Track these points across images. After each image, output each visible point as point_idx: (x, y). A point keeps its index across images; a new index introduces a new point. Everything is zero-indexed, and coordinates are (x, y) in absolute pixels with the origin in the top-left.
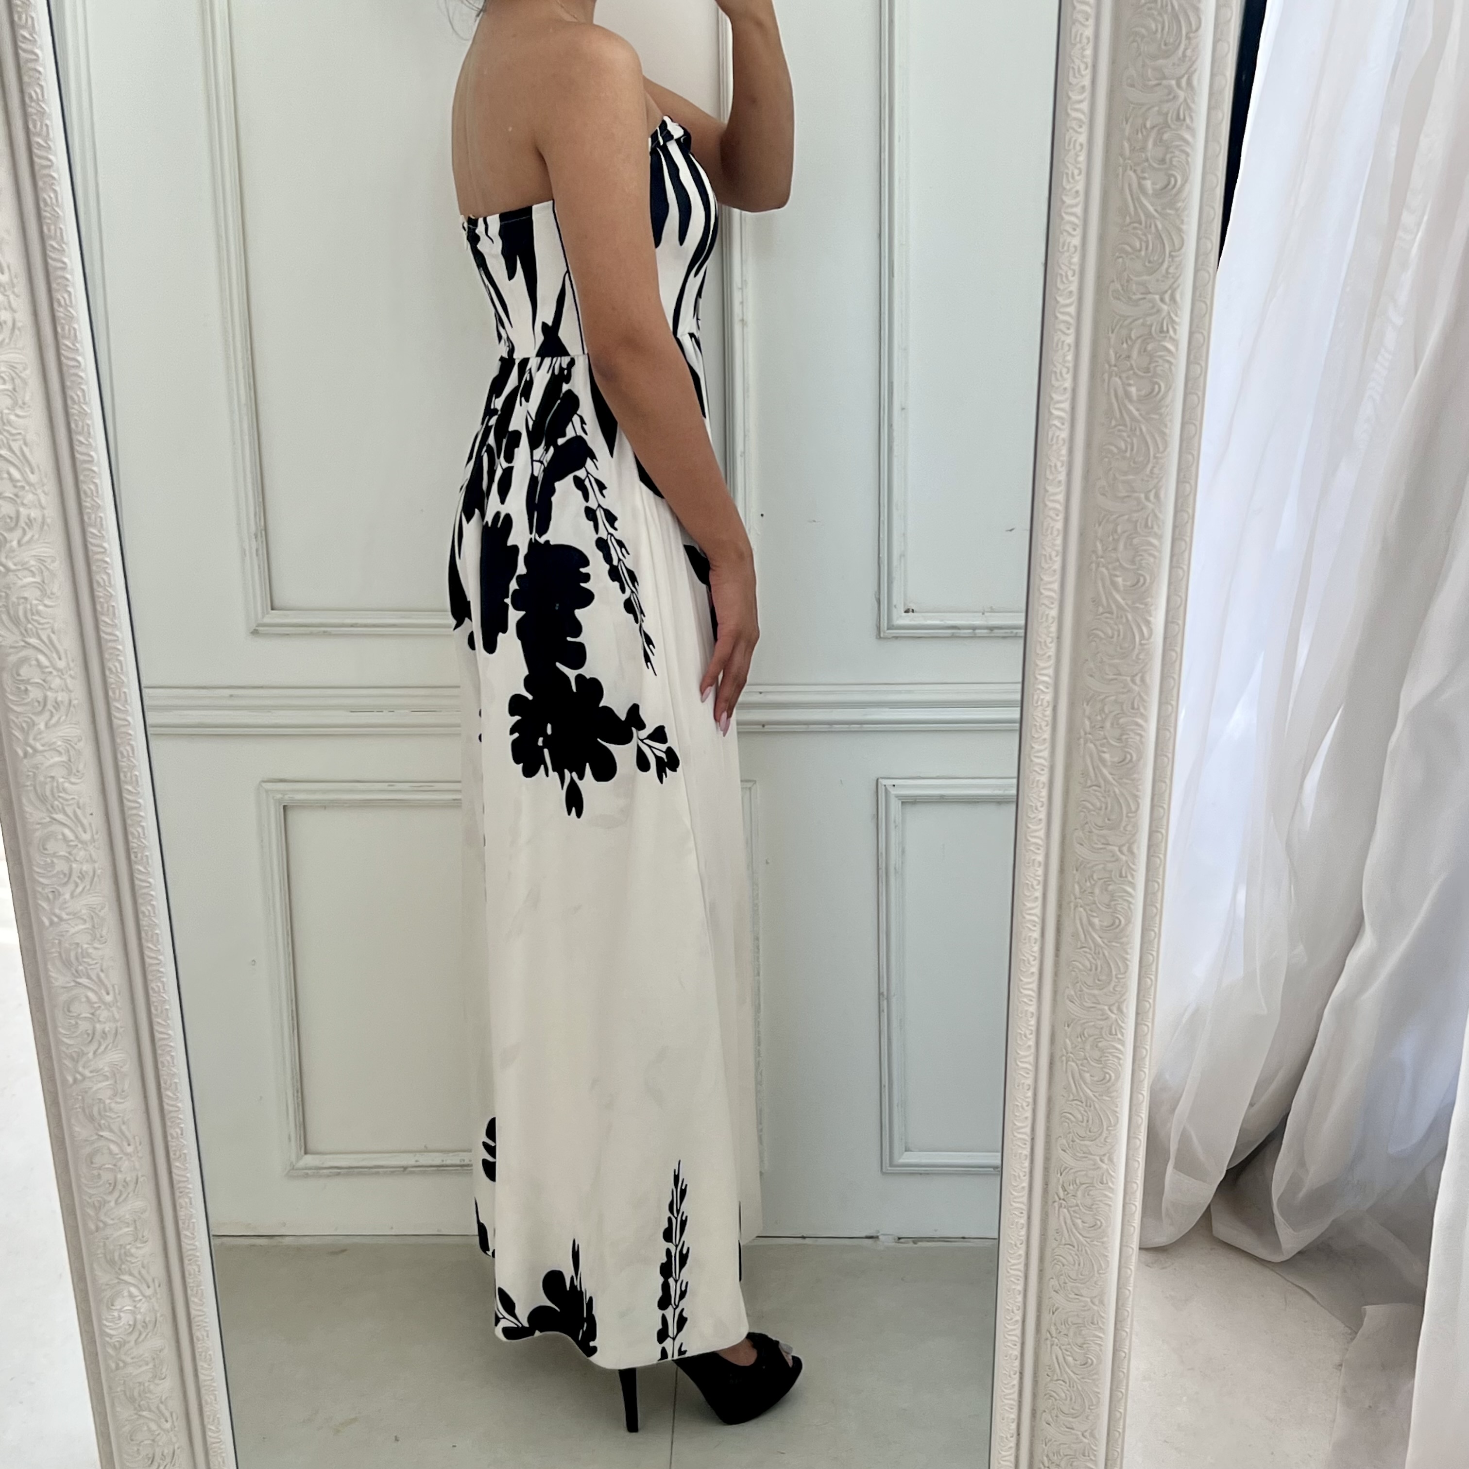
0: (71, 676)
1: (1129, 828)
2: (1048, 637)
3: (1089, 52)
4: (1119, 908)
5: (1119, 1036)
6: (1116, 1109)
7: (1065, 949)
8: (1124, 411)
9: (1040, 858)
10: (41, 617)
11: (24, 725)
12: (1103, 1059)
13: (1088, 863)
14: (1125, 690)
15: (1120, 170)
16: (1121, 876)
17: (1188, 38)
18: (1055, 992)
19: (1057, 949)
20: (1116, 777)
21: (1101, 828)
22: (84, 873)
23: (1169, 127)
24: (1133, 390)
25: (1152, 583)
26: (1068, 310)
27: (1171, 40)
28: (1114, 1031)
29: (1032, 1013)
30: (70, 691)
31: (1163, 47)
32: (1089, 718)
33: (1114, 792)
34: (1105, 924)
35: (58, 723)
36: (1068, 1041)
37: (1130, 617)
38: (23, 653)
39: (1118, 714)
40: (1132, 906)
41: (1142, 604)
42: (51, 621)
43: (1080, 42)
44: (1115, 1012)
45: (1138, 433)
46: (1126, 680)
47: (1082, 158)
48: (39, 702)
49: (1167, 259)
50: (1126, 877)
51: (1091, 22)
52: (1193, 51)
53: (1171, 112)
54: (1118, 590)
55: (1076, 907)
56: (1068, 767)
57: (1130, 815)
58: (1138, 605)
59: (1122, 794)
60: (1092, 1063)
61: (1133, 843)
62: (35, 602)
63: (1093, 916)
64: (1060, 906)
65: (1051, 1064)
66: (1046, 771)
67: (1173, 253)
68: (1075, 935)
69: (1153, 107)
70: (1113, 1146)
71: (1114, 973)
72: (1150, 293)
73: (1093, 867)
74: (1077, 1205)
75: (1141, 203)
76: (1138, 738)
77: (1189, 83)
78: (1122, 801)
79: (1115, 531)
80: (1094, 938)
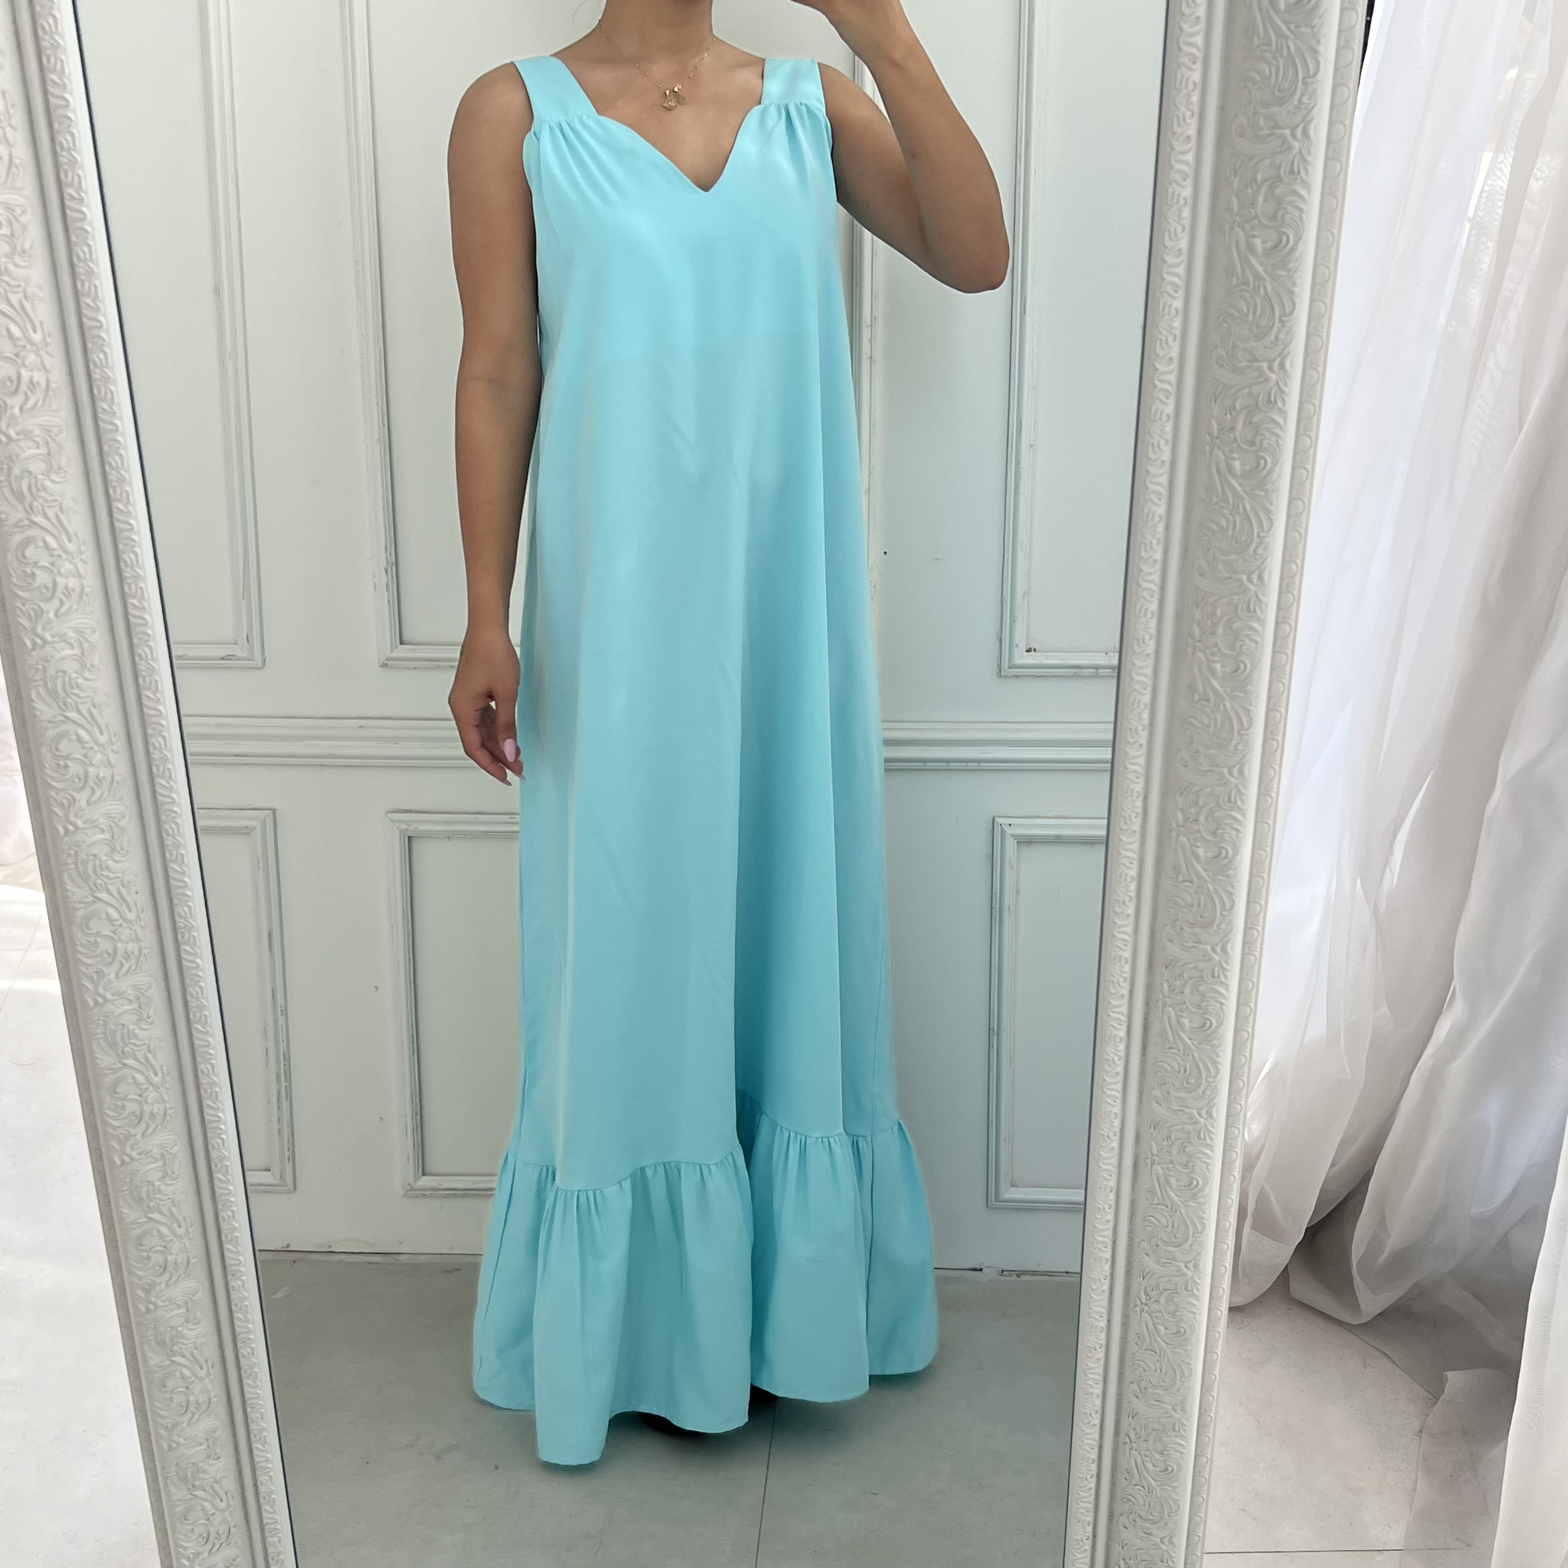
79: (1213, 614)
80: (1183, 1040)
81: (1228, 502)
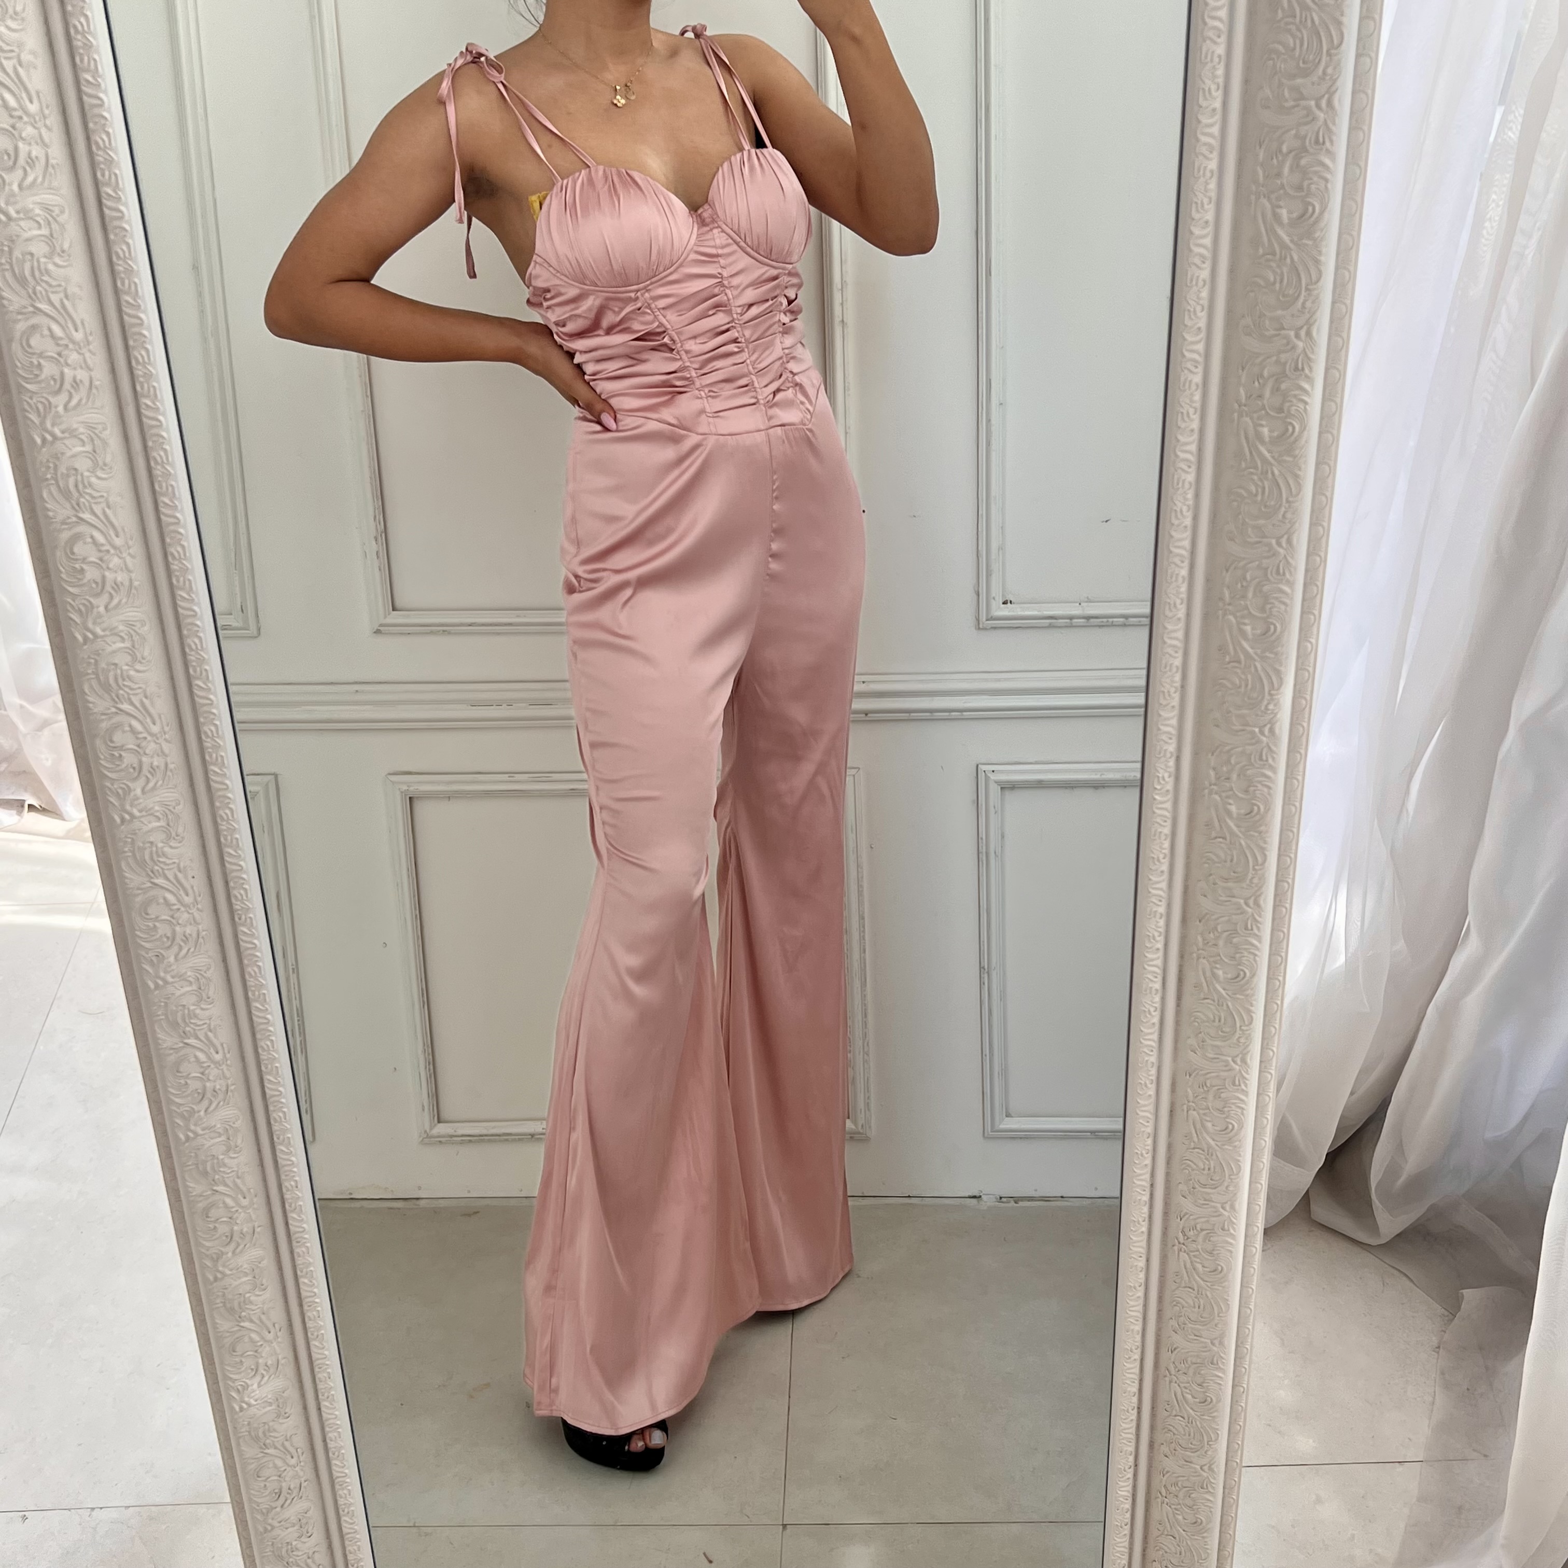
0: (165, 739)
1: (1255, 881)
2: (1172, 686)
3: (1220, 72)
4: (1244, 960)
5: (1243, 1087)
6: (1239, 1158)
7: (1187, 1000)
8: (1254, 453)
9: (1162, 910)
10: (133, 682)
11: (120, 791)
12: (1226, 1109)
13: (1213, 915)
14: (1254, 741)
15: (1253, 197)
16: (1246, 929)
17: (1329, 54)
18: (1176, 1041)
19: (1179, 998)
20: (1243, 830)
21: (1226, 880)
22: (188, 936)
23: (1307, 151)
24: (1265, 431)
25: (1282, 632)
26: (1195, 347)
27: (1311, 57)
28: (1238, 1082)
29: (1153, 1063)
30: (166, 756)
31: (1301, 65)
32: (1214, 769)
33: (1241, 844)
34: (1229, 976)
35: (154, 788)
36: (1189, 1090)
37: (1258, 665)
38: (117, 719)
39: (1246, 765)
40: (1257, 958)
41: (1271, 652)
42: (143, 686)
43: (1212, 61)
44: (1239, 1062)
45: (1270, 475)
46: (1254, 732)
47: (1212, 186)
48: (134, 768)
49: (1303, 293)
50: (1252, 929)
51: (1223, 39)
52: (1335, 68)
53: (1309, 135)
54: (1246, 639)
55: (1198, 958)
56: (1191, 818)
57: (1256, 867)
58: (1268, 654)
59: (1249, 847)
60: (1215, 1113)
61: (1260, 895)
62: (125, 668)
63: (1216, 968)
64: (1182, 956)
65: (1172, 1112)
66: (1169, 823)
67: (1309, 287)
68: (1198, 986)
69: (1288, 131)
70: (1235, 1194)
71: (1238, 1025)
72: (1284, 329)
73: (1218, 919)
74: (1198, 1251)
75: (1275, 233)
76: (1266, 790)
77: (1330, 104)
78: (1247, 852)
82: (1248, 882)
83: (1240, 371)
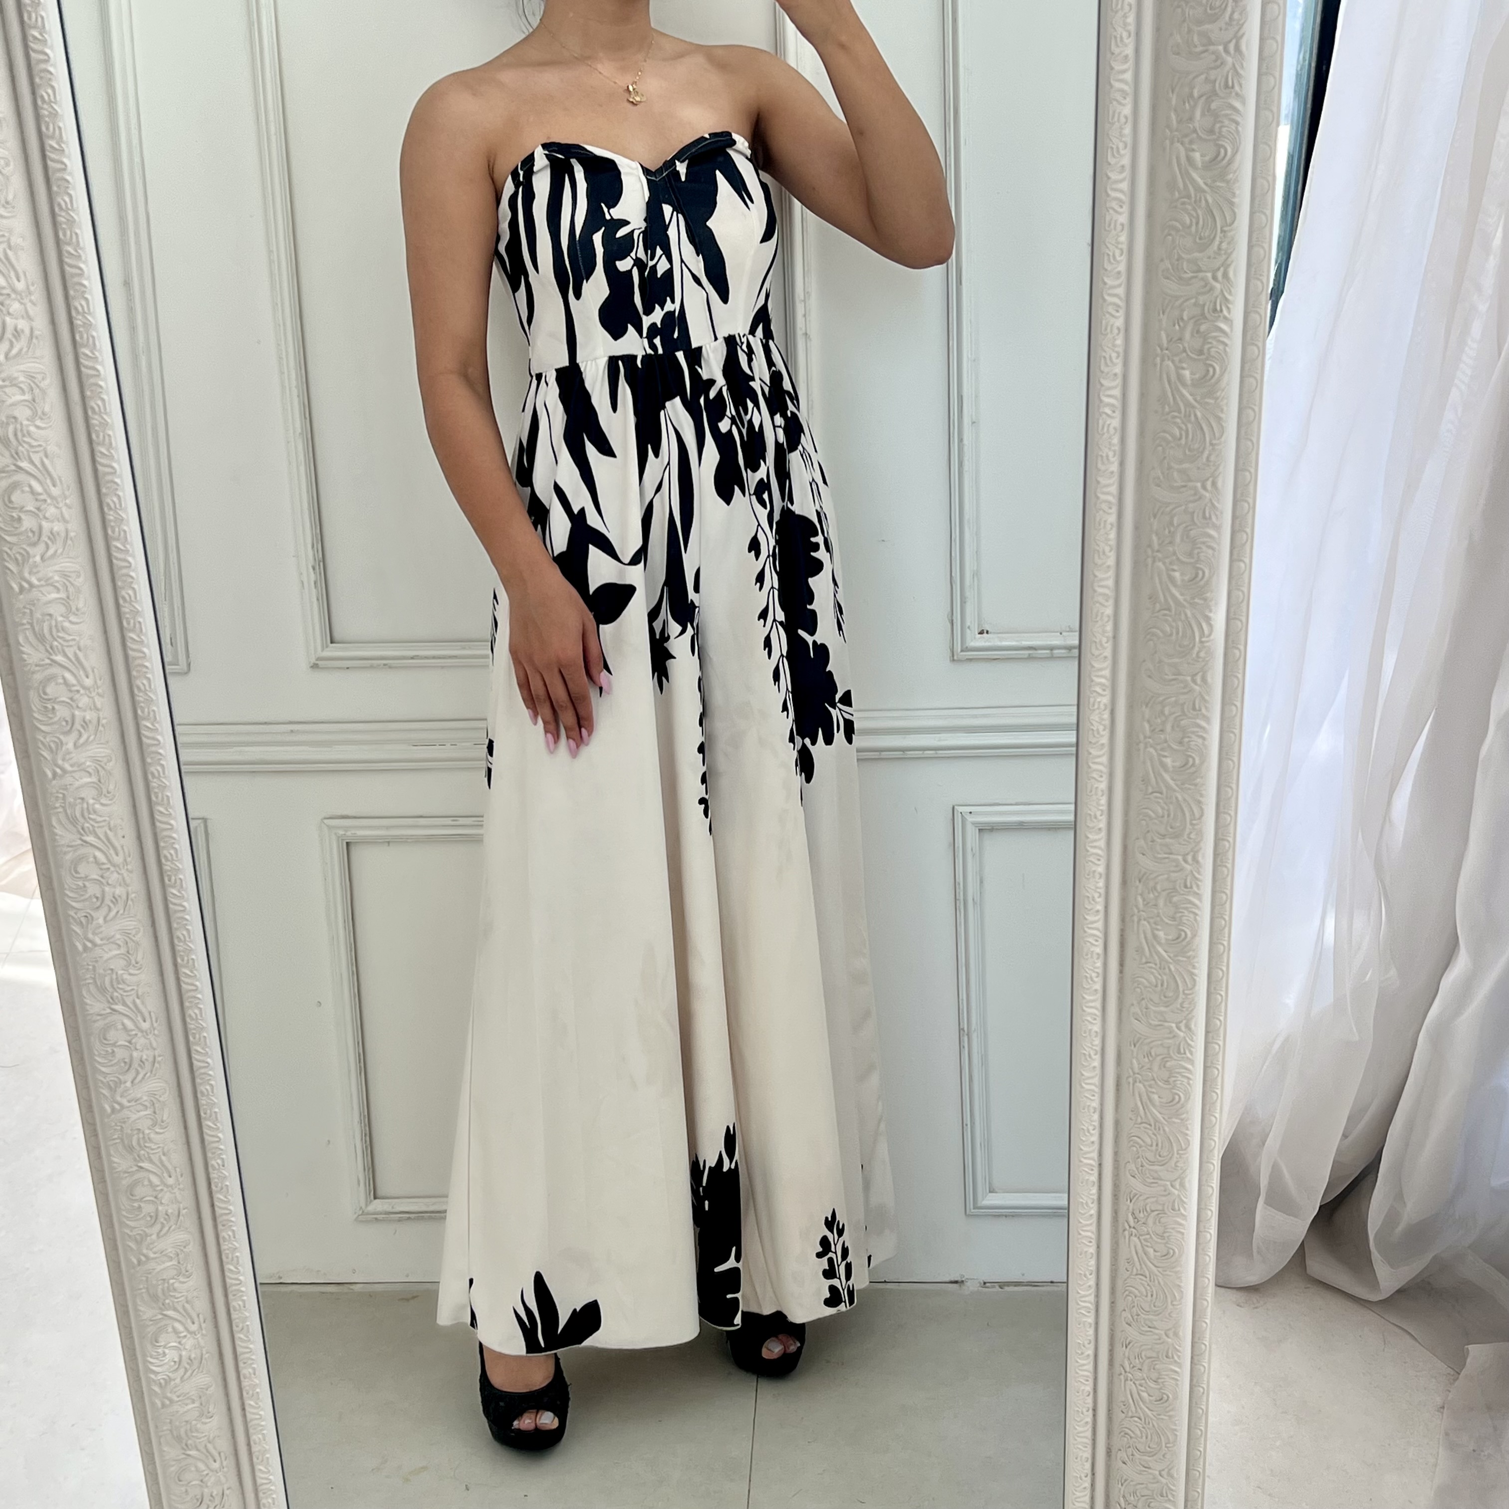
0: (98, 694)
1: (1193, 836)
2: (1104, 636)
3: (1131, 20)
4: (1184, 919)
5: (1188, 1055)
6: (1187, 1132)
7: (1130, 965)
8: (1177, 397)
9: (1101, 869)
11: (52, 745)
12: (1171, 1079)
13: (1151, 874)
14: (1186, 690)
15: (1167, 142)
16: (1186, 887)
18: (1120, 1011)
19: (1122, 964)
20: (1179, 783)
21: (1164, 836)
22: (117, 897)
23: (1217, 95)
24: (1187, 374)
25: (1211, 577)
26: (1116, 291)
28: (1183, 1049)
29: (1097, 1032)
30: (99, 711)
31: (1209, 11)
32: (1149, 721)
33: (1177, 798)
34: (1170, 937)
35: (86, 743)
36: (1134, 1061)
37: (1189, 613)
38: (50, 671)
39: (1179, 716)
40: (1198, 918)
41: (1201, 599)
42: (77, 637)
43: (1122, 9)
44: (1184, 1029)
45: (1193, 419)
46: (1186, 680)
47: (1127, 131)
48: (66, 722)
49: (1219, 235)
50: (1191, 887)
52: (1241, 14)
53: (1219, 79)
54: (1175, 586)
55: (1139, 920)
56: (1128, 775)
57: (1194, 822)
58: (1197, 600)
59: (1185, 800)
60: (1160, 1084)
61: (1198, 851)
62: (60, 618)
64: (1123, 920)
65: (1118, 1085)
66: (1105, 779)
67: (1225, 229)
68: (1139, 950)
69: (1198, 76)
70: (1185, 1171)
71: (1181, 989)
72: (1201, 271)
73: (1156, 877)
74: (1148, 1233)
75: (1190, 177)
76: (1200, 740)
77: (1238, 48)
78: (1185, 807)
79: (1171, 523)
80: (1159, 952)
81: (1180, 412)
82: (1185, 837)
83: (1161, 315)
